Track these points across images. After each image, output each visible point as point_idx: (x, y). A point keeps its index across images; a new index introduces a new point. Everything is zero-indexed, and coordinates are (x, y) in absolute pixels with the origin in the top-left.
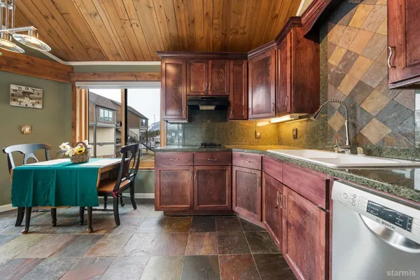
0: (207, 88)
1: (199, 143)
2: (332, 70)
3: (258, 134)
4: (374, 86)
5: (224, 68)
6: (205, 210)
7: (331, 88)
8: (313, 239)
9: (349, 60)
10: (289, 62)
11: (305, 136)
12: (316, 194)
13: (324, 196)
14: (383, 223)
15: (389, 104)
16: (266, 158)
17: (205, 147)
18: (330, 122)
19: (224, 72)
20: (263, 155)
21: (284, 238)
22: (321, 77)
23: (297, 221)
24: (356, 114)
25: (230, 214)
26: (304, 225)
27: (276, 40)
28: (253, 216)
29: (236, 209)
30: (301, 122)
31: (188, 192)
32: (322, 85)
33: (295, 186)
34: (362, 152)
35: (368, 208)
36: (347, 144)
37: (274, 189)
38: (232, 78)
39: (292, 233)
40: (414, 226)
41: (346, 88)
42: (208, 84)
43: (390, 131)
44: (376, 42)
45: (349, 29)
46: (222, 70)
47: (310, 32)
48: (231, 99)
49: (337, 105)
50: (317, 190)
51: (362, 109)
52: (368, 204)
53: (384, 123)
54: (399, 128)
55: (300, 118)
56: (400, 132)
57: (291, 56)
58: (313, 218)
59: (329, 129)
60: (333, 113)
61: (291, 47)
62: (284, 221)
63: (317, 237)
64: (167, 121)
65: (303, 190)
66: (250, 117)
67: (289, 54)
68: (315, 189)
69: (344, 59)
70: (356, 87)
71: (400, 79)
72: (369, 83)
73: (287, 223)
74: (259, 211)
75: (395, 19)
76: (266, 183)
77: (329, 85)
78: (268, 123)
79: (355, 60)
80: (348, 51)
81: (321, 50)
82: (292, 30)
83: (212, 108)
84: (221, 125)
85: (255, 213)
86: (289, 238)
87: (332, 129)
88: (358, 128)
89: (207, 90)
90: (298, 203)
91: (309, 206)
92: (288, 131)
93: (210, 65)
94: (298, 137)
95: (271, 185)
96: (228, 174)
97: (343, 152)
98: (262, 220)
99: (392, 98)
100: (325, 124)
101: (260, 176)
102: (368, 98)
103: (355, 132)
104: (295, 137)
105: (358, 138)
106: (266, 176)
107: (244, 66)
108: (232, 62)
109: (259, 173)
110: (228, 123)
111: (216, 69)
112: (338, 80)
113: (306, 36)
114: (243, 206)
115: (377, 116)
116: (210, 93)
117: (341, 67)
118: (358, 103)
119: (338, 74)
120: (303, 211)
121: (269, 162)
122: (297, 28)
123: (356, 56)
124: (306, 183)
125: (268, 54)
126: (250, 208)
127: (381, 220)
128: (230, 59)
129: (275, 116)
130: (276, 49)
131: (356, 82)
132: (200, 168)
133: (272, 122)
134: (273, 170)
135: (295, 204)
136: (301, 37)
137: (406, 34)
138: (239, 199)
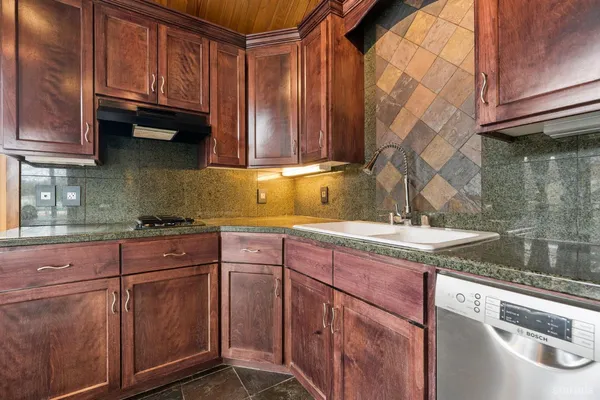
0: (157, 86)
1: (135, 217)
2: (382, 99)
3: (262, 196)
4: (438, 129)
5: (196, 53)
6: (153, 378)
7: (380, 125)
8: (398, 380)
9: (406, 87)
10: (323, 71)
11: (342, 199)
12: (404, 300)
13: (421, 302)
14: (528, 334)
15: (454, 156)
16: (293, 241)
17: (152, 226)
18: (380, 178)
19: (198, 60)
20: (284, 236)
21: (337, 386)
22: (366, 107)
23: (365, 351)
24: (415, 167)
25: (215, 366)
26: (379, 358)
27: (300, 27)
28: (266, 358)
29: (229, 353)
30: (335, 177)
31: (104, 349)
32: (367, 120)
33: (361, 290)
34: (427, 222)
35: (501, 313)
36: (407, 211)
37: (313, 300)
38: (214, 78)
39: (353, 374)
40: (575, 332)
41: (401, 129)
42: (157, 79)
43: (456, 192)
44: (439, 69)
45: (406, 43)
46: (193, 56)
47: (355, 29)
48: (213, 121)
49: (390, 153)
50: (408, 292)
51: (423, 160)
52: (502, 308)
53: (449, 181)
54: (466, 187)
55: (334, 169)
56: (467, 194)
57: (327, 62)
58: (399, 341)
59: (377, 188)
60: (384, 165)
61: (327, 46)
62: (336, 356)
63: (407, 374)
64: (22, 159)
65: (377, 295)
66: (250, 163)
67: (323, 58)
68: (402, 292)
69: (399, 85)
70: (415, 127)
71: (493, 121)
72: (430, 124)
73: (343, 358)
74: (277, 345)
75: (486, 36)
76: (294, 288)
77: (378, 121)
78: (277, 176)
79: (414, 89)
80: (404, 74)
81: (366, 64)
82: (329, 18)
83: (167, 135)
84: (187, 175)
85: (270, 350)
86: (347, 384)
87: (382, 188)
88: (418, 188)
89: (156, 93)
90: (365, 320)
91: (390, 323)
92: (312, 191)
93: (163, 37)
94: (330, 199)
95: (304, 292)
96: (211, 281)
97: (402, 223)
98: (283, 361)
99: (458, 147)
100: (372, 181)
101: (279, 276)
102: (430, 146)
103: (414, 193)
104: (325, 201)
105: (418, 201)
106: (295, 275)
107: (240, 58)
108: (214, 45)
109: (277, 272)
110: (202, 172)
111: (178, 51)
112: (391, 115)
113: (349, 36)
114: (245, 343)
115: (440, 172)
116: (163, 100)
117: (395, 97)
118: (418, 151)
119: (389, 106)
120: (376, 332)
121: (299, 247)
122: (337, 17)
123: (415, 83)
124: (383, 282)
125: (284, 49)
126: (261, 344)
127: (525, 330)
128: (211, 38)
129: (298, 164)
130: (298, 43)
131: (414, 121)
132: (141, 279)
133: (284, 174)
134: (312, 264)
135: (359, 321)
136: (342, 33)
137: (498, 60)
138: (236, 331)
